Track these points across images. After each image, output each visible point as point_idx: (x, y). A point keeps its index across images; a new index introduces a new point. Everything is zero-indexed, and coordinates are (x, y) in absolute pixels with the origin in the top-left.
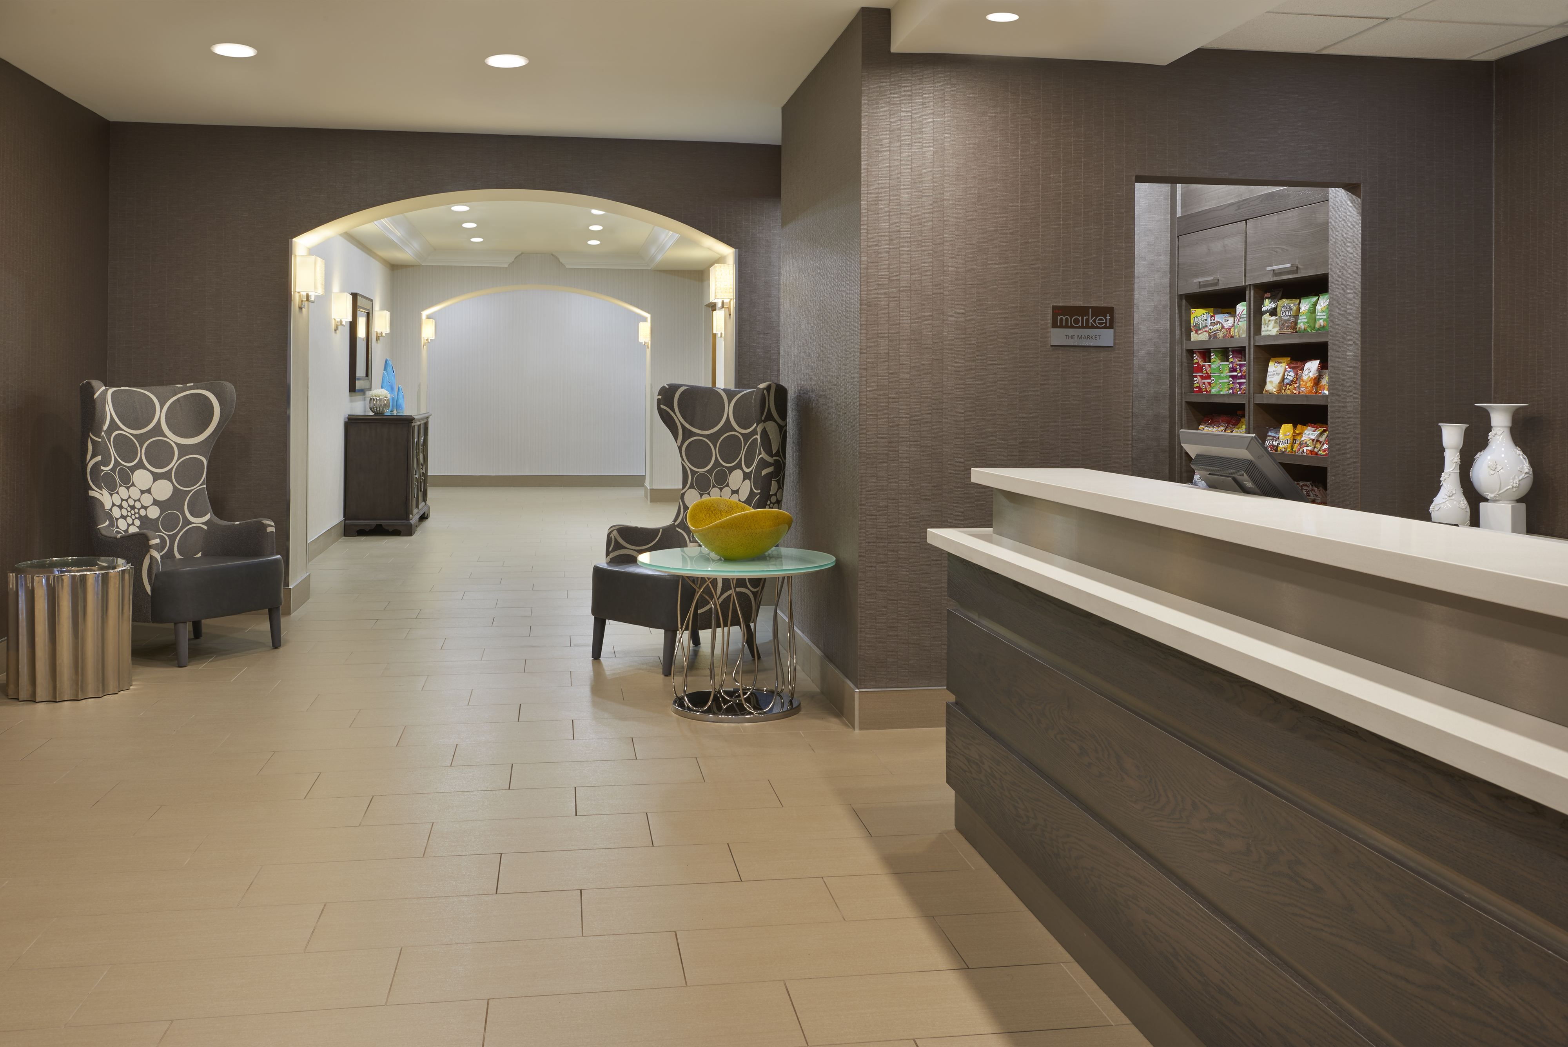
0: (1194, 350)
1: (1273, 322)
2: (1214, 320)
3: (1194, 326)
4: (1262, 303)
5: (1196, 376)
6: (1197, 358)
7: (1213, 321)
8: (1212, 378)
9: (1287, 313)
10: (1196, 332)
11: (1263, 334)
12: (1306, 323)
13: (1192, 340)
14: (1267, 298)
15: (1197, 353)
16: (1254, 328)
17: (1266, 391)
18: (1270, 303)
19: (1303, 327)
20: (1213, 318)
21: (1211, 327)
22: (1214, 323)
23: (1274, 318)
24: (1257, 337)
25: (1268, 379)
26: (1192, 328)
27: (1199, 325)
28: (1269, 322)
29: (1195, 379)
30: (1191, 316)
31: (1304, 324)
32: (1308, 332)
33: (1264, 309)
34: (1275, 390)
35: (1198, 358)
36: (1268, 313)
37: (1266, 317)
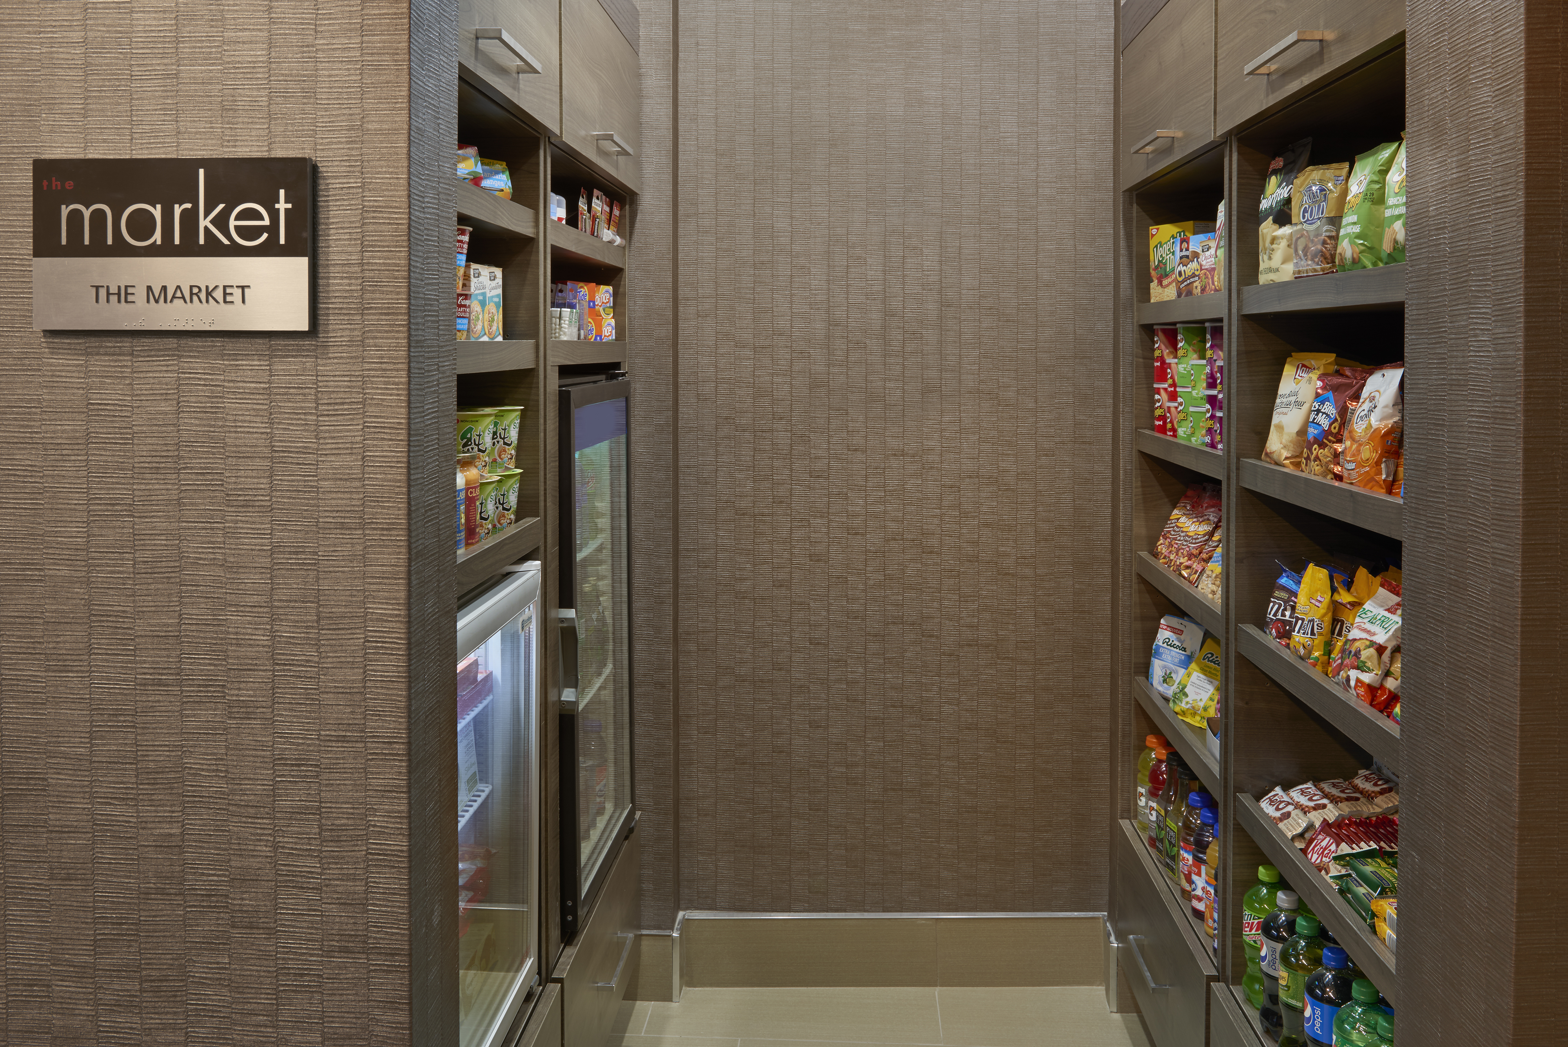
0: (1155, 327)
1: (1284, 243)
2: (1187, 249)
3: (1156, 268)
4: (1261, 190)
5: (1158, 391)
6: (1160, 347)
7: (1184, 253)
8: (1180, 400)
9: (1315, 210)
10: (1160, 283)
11: (1263, 279)
12: (1358, 236)
13: (1152, 301)
14: (1275, 172)
15: (1160, 333)
16: (1238, 265)
17: (1267, 454)
18: (1279, 186)
19: (1348, 254)
20: (1185, 245)
21: (1181, 268)
22: (1187, 257)
23: (1287, 230)
24: (1247, 290)
25: (1276, 419)
26: (1153, 273)
27: (1165, 264)
28: (1272, 243)
29: (1157, 397)
30: (1151, 242)
31: (1352, 243)
32: (1365, 267)
33: (1264, 204)
34: (1285, 454)
35: (1163, 347)
36: (1271, 218)
37: (1267, 228)
